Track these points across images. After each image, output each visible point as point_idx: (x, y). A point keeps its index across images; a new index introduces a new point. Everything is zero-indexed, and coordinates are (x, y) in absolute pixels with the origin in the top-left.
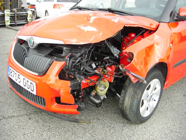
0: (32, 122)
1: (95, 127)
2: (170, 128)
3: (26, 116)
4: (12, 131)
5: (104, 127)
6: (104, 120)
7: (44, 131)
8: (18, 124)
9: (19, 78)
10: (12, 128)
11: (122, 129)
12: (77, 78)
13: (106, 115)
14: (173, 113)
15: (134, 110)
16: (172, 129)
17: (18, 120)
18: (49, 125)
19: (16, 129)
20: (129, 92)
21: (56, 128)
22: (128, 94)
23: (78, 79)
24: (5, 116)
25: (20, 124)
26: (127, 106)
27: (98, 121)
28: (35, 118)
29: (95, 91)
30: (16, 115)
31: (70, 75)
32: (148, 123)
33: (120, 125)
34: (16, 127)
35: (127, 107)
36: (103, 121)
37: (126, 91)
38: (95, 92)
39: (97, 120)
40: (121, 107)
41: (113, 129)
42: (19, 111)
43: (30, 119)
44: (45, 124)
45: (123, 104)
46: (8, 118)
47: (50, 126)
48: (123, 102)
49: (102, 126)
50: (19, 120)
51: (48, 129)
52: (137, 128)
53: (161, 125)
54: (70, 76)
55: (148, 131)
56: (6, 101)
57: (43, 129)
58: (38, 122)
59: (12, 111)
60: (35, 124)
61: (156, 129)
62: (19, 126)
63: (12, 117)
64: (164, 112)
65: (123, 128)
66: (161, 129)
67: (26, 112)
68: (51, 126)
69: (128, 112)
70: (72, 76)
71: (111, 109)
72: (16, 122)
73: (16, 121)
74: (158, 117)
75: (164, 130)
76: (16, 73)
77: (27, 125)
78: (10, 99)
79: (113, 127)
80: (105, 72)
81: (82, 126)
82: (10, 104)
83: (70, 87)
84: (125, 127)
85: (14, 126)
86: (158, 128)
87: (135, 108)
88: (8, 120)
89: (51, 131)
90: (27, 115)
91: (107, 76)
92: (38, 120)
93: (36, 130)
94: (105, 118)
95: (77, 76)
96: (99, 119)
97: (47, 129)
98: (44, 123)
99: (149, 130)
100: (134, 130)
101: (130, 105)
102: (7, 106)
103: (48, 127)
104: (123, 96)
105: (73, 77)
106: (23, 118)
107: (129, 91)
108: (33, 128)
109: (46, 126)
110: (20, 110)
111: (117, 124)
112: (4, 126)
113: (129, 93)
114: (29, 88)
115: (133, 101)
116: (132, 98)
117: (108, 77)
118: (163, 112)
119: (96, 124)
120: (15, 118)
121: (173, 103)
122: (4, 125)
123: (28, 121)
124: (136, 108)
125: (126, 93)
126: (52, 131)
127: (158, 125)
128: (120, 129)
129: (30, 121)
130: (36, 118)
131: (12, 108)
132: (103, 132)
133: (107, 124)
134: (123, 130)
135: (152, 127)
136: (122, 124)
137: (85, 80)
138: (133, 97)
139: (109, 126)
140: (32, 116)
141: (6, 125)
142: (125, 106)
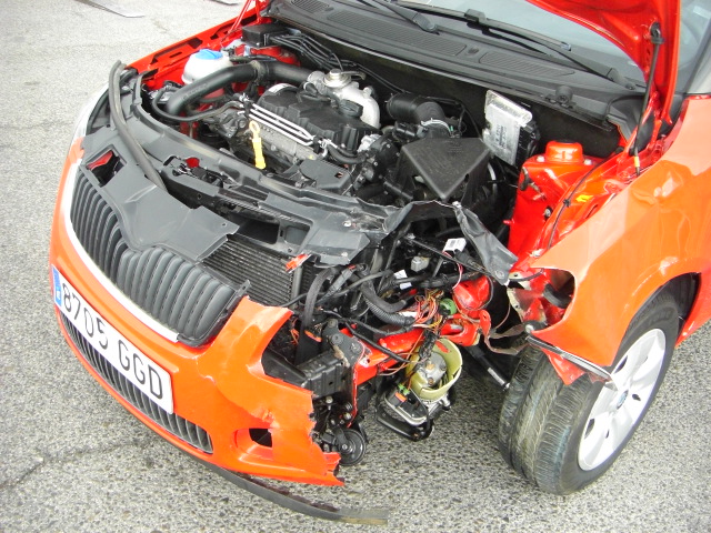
0: (156, 480)
1: (403, 503)
2: (688, 512)
3: (133, 449)
4: (82, 523)
5: (435, 506)
6: (436, 470)
7: (208, 525)
8: (105, 489)
9: (101, 332)
10: (82, 507)
11: (504, 514)
12: (336, 348)
13: (444, 443)
14: (701, 432)
15: (555, 460)
16: (697, 517)
17: (103, 467)
18: (225, 495)
19: (97, 513)
20: (539, 391)
21: (251, 509)
22: (535, 399)
23: (341, 355)
24: (52, 451)
25: (111, 487)
26: (529, 442)
27: (412, 473)
28: (168, 460)
29: (406, 386)
30: (96, 445)
31: (308, 328)
32: (603, 485)
33: (497, 492)
34: (99, 502)
35: (528, 447)
36: (433, 474)
37: (529, 386)
38: (406, 392)
39: (407, 467)
40: (507, 440)
41: (469, 516)
42: (107, 424)
43: (150, 463)
44: (208, 489)
45: (514, 430)
46: (65, 461)
47: (226, 500)
48: (515, 427)
49: (426, 500)
50: (108, 468)
51: (222, 515)
52: (563, 507)
53: (655, 494)
54: (309, 334)
55: (603, 526)
56: (51, 373)
57: (201, 516)
58: (182, 481)
59: (78, 425)
60: (170, 490)
61: (633, 516)
62: (109, 498)
63: (80, 453)
64: (669, 429)
65: (508, 512)
66: (653, 517)
67: (131, 429)
68: (234, 498)
69: (530, 462)
70: (316, 333)
71: (460, 414)
72: (96, 480)
73: (98, 474)
74: (642, 453)
75: (666, 520)
76: (86, 310)
77: (138, 492)
78: (68, 361)
79: (471, 506)
80: (449, 312)
81: (350, 497)
82: (70, 391)
83: (311, 416)
84: (515, 502)
85: (89, 497)
86: (644, 509)
87: (561, 454)
88: (65, 467)
89: (233, 524)
90: (136, 442)
91: (454, 327)
92: (181, 467)
93: (173, 518)
94: (439, 460)
95: (338, 338)
96: (414, 465)
97: (218, 513)
98: (204, 482)
99: (606, 521)
100: (551, 520)
101: (542, 443)
102: (58, 397)
103: (222, 503)
104: (516, 405)
105: (318, 339)
106: (123, 460)
107: (543, 387)
108: (164, 512)
109: (213, 498)
110: (111, 421)
111: (486, 491)
112: (49, 502)
113: (541, 397)
114: (143, 382)
115: (556, 431)
116: (550, 417)
117: (458, 332)
118: (664, 428)
119: (402, 491)
120: (90, 461)
121: (704, 383)
122: (54, 495)
123: (143, 474)
124: (564, 454)
125: (528, 393)
126: (237, 524)
127: (642, 497)
128: (495, 512)
129: (148, 473)
130: (172, 458)
131: (77, 409)
132: (431, 526)
133: (447, 491)
134: (506, 519)
135: (619, 503)
136: (506, 491)
137: (367, 357)
138: (555, 416)
139: (454, 500)
140: (158, 447)
141: (61, 493)
142: (520, 441)
